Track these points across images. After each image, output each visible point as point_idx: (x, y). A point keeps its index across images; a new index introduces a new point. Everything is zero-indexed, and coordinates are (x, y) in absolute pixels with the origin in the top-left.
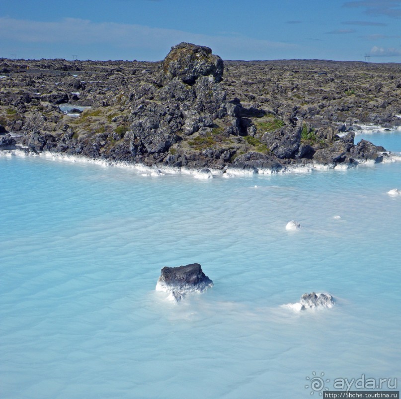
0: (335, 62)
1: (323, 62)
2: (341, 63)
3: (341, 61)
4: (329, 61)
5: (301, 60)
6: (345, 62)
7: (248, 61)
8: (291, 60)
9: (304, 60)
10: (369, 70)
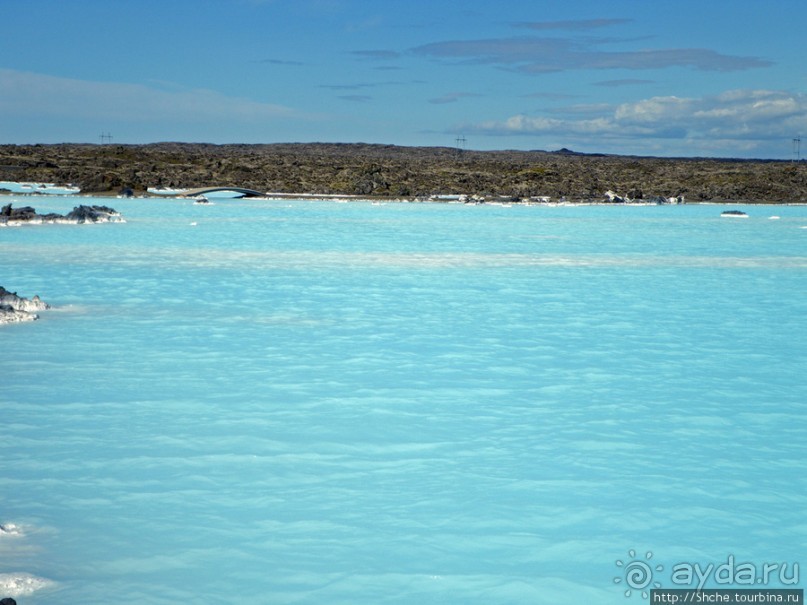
0: (399, 149)
1: (375, 149)
2: (412, 151)
3: (411, 148)
4: (387, 147)
5: (331, 144)
6: (418, 149)
7: (222, 146)
8: (311, 144)
9: (338, 145)
10: (460, 165)
